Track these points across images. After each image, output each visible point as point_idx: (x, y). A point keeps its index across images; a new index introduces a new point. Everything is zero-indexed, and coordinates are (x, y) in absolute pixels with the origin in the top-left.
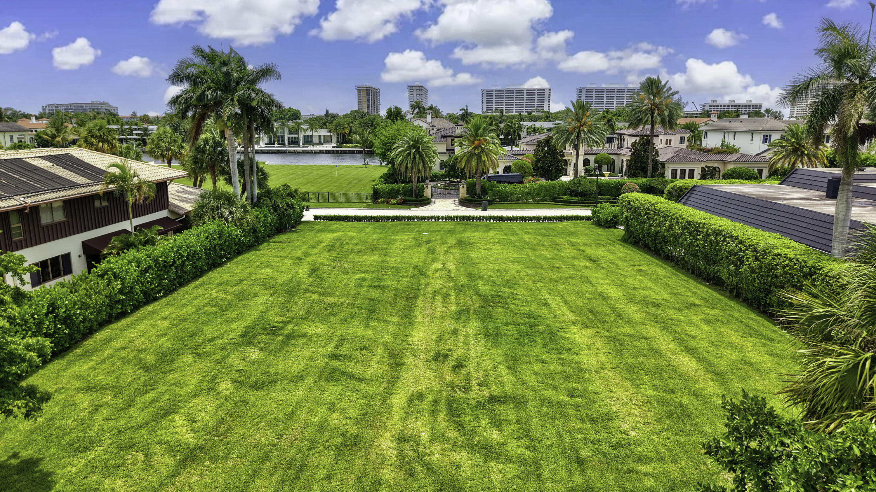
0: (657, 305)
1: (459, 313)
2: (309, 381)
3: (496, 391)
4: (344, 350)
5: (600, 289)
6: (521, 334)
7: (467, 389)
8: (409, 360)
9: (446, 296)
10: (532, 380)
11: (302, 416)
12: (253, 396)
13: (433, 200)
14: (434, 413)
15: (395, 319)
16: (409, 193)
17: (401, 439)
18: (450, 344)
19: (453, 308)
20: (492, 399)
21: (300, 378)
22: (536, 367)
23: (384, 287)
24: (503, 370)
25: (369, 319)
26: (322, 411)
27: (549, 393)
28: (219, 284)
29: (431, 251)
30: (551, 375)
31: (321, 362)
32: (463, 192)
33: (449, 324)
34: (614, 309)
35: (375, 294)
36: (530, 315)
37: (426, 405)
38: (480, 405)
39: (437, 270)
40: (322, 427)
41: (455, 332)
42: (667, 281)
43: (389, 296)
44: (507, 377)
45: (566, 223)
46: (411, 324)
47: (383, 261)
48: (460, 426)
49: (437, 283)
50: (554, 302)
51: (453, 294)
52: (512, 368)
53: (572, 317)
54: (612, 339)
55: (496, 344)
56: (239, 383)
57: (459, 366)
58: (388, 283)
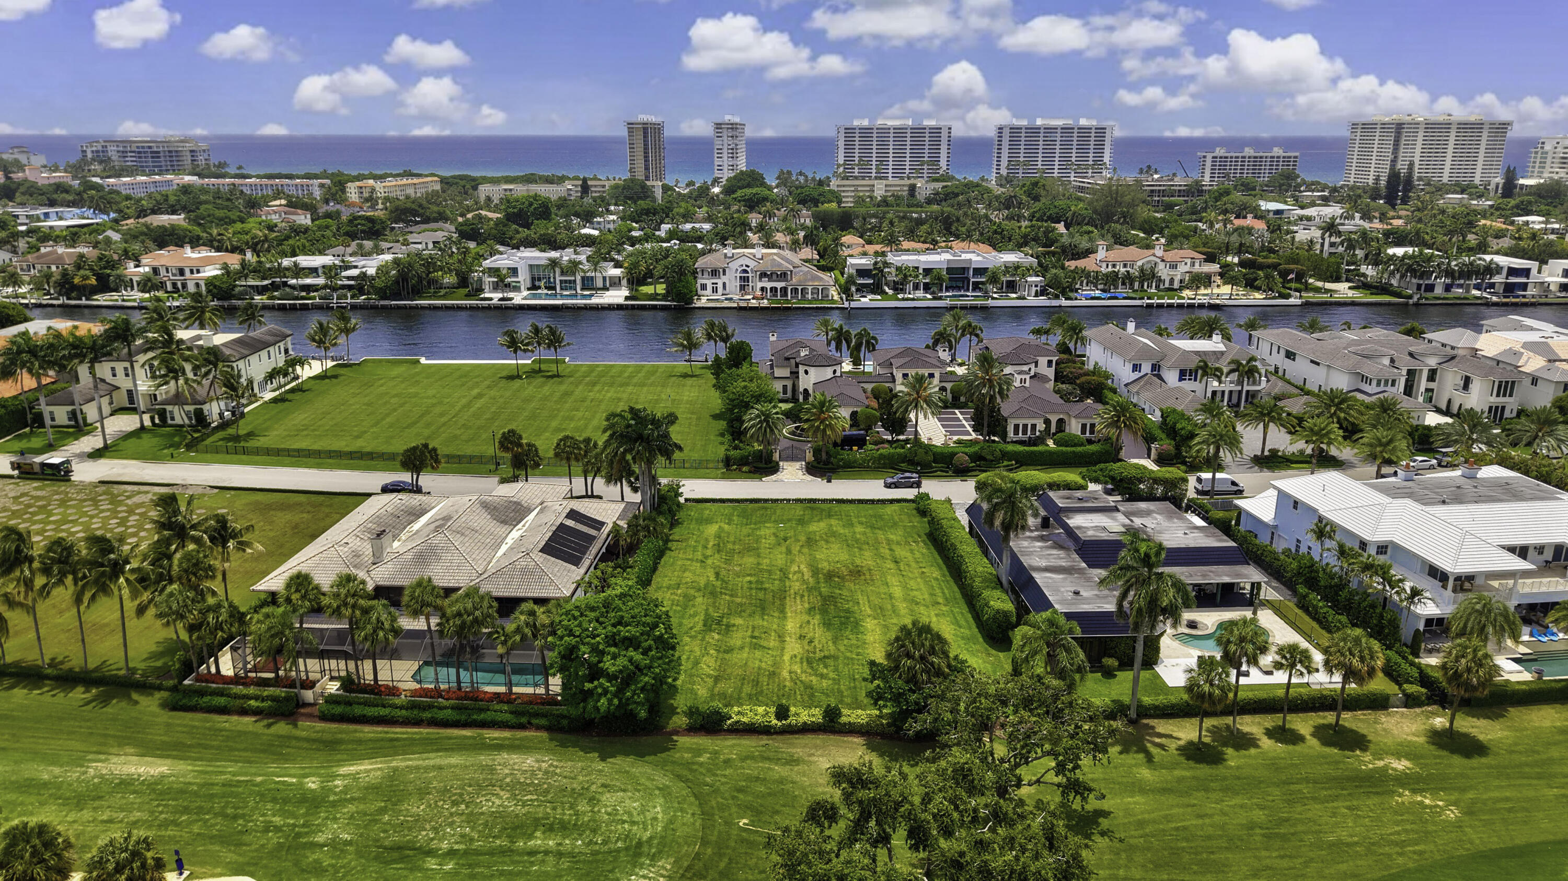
0: (917, 604)
1: (810, 609)
2: (747, 649)
3: (827, 653)
4: (756, 634)
5: (891, 590)
6: (842, 623)
7: (814, 653)
8: (788, 639)
9: (802, 596)
10: (842, 648)
11: (750, 663)
12: (727, 656)
13: (781, 463)
14: (802, 663)
15: (776, 614)
16: (759, 456)
17: (790, 672)
18: (806, 630)
19: (807, 605)
20: (825, 657)
21: (742, 648)
22: (846, 642)
23: (765, 589)
24: (830, 643)
25: (763, 614)
26: (757, 662)
27: (848, 654)
28: (668, 588)
29: (789, 551)
30: (851, 646)
31: (748, 640)
32: (809, 456)
33: (806, 617)
34: (893, 606)
35: (761, 595)
36: (848, 611)
37: (798, 659)
38: (820, 659)
39: (795, 573)
40: (759, 668)
41: (808, 622)
42: (934, 583)
43: (769, 597)
44: (832, 647)
45: (896, 506)
46: (785, 617)
47: (759, 564)
48: (812, 668)
49: (796, 586)
50: (862, 600)
51: (806, 594)
52: (834, 643)
53: (869, 611)
54: (885, 626)
55: (828, 630)
56: (718, 651)
57: (811, 642)
58: (767, 586)
